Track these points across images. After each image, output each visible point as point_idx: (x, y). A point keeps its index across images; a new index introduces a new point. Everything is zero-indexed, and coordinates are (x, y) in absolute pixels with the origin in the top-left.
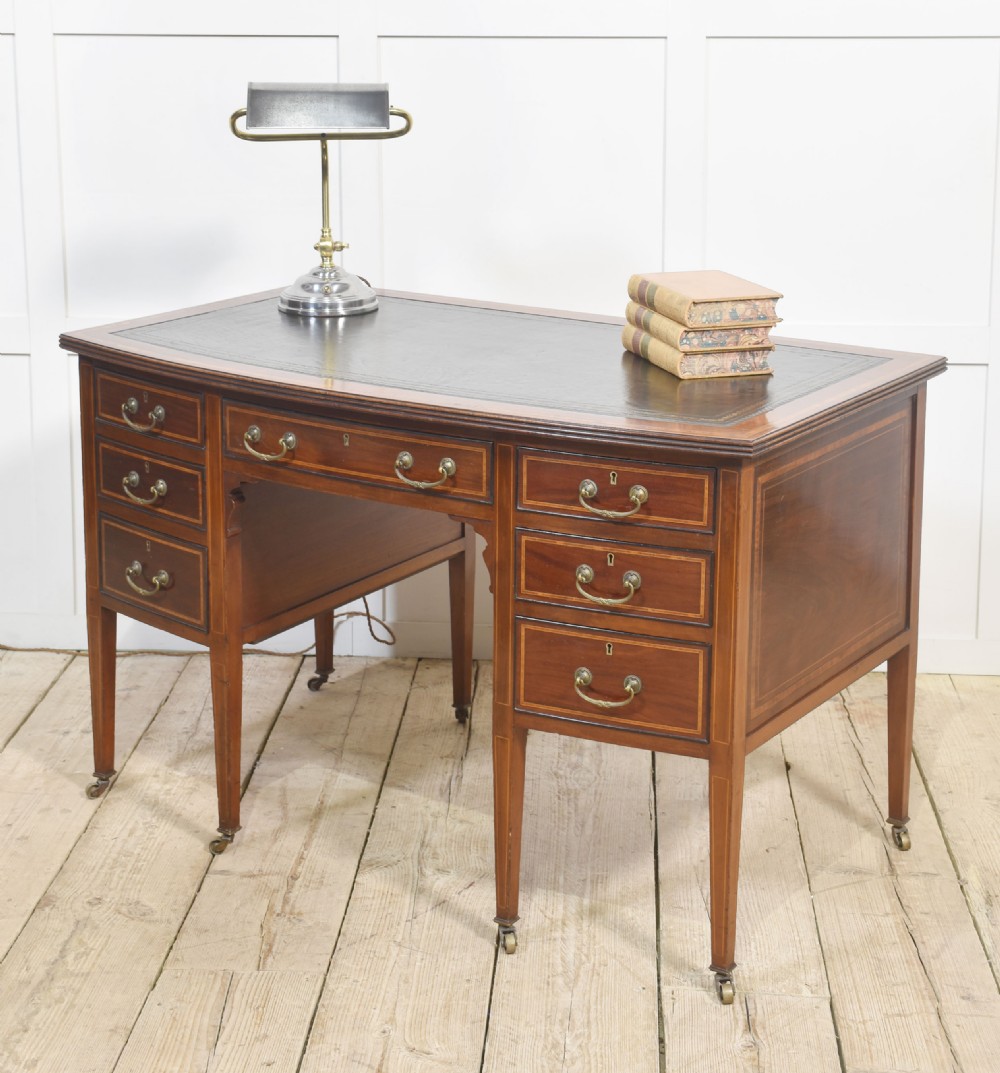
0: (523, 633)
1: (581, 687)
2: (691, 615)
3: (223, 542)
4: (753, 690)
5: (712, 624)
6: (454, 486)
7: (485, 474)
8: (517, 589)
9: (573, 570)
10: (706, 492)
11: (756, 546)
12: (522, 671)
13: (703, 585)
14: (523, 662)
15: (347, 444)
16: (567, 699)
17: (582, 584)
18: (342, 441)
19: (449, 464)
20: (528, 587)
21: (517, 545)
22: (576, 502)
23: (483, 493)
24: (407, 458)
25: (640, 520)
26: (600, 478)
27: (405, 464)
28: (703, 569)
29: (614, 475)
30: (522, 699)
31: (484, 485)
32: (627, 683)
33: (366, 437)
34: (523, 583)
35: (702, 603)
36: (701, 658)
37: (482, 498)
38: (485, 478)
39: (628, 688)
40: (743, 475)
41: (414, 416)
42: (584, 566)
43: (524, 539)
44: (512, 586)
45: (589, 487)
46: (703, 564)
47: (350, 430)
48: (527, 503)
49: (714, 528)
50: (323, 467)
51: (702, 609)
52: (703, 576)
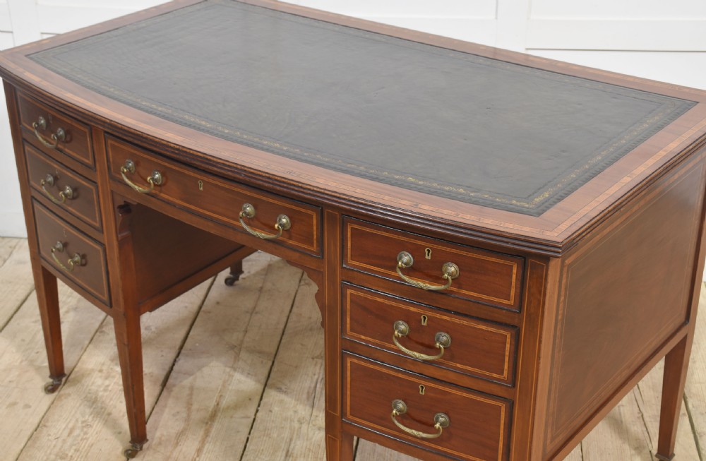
0: (349, 365)
1: (396, 416)
2: (494, 375)
3: (115, 243)
4: (549, 430)
5: (514, 385)
6: (290, 238)
7: (315, 233)
8: (343, 330)
9: (391, 323)
10: (514, 276)
11: (560, 317)
12: (349, 393)
13: (507, 353)
14: (349, 386)
15: (201, 189)
16: (385, 420)
17: (397, 338)
18: (198, 186)
19: (284, 220)
20: (352, 330)
21: (343, 296)
22: (393, 268)
23: (315, 248)
24: (249, 209)
25: (452, 292)
26: (416, 252)
27: (248, 214)
28: (508, 340)
29: (429, 251)
30: (348, 413)
31: (315, 242)
32: (437, 421)
33: (216, 185)
34: (348, 326)
35: (506, 367)
36: (503, 409)
37: (314, 252)
38: (315, 237)
39: (437, 425)
40: (550, 268)
41: (252, 180)
42: (401, 322)
43: (349, 291)
44: (339, 327)
45: (406, 258)
46: (509, 336)
47: (202, 178)
48: (352, 263)
49: (521, 308)
50: (185, 204)
51: (506, 373)
52: (508, 346)
